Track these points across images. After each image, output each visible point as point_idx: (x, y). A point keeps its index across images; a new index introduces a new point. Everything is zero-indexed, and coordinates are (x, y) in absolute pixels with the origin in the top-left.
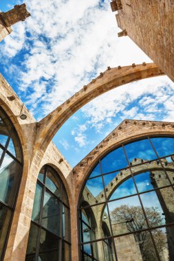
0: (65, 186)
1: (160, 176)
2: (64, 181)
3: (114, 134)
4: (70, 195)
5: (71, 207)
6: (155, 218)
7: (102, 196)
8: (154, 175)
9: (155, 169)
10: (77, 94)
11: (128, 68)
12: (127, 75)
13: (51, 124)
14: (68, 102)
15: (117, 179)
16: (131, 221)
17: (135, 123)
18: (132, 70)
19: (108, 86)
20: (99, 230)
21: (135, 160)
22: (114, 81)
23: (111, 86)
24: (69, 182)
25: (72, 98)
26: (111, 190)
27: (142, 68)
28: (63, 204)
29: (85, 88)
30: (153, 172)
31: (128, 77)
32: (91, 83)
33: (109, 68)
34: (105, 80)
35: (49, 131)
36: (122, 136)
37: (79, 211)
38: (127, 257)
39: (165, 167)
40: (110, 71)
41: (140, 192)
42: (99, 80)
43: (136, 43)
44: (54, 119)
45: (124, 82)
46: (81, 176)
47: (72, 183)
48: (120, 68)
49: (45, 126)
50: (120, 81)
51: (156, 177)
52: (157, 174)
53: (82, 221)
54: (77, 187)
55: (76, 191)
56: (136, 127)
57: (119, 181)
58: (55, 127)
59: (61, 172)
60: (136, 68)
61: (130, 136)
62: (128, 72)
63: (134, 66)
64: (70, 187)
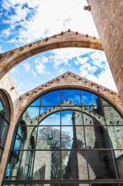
0: (11, 107)
1: (79, 115)
2: (11, 104)
3: (57, 80)
4: (13, 115)
5: (11, 123)
6: (67, 139)
7: (37, 119)
8: (75, 114)
9: (77, 111)
10: (39, 42)
11: (82, 36)
12: (80, 42)
13: (11, 58)
14: (30, 45)
15: (50, 110)
16: (51, 139)
17: (74, 77)
18: (85, 39)
19: (64, 44)
20: (28, 141)
21: (67, 101)
22: (69, 42)
23: (66, 45)
24: (14, 105)
25: (34, 43)
26: (44, 117)
27: (92, 41)
28: (6, 120)
29: (47, 39)
30: (75, 112)
31: (80, 43)
32: (53, 37)
33: (69, 31)
34: (64, 39)
35: (8, 64)
36: (63, 83)
37: (17, 127)
38: (41, 161)
39: (84, 111)
40: (70, 33)
41: (62, 125)
42: (59, 37)
43: (94, 21)
44: (15, 55)
45: (76, 46)
46: (25, 102)
47: (17, 106)
48: (77, 33)
49: (6, 59)
50: (74, 44)
51: (76, 115)
52: (77, 113)
53: (17, 134)
54: (20, 110)
55: (18, 113)
56: (74, 79)
57: (51, 112)
58: (14, 62)
59: (10, 97)
60: (88, 39)
61: (68, 84)
62: (81, 39)
63: (87, 36)
64: (14, 109)
